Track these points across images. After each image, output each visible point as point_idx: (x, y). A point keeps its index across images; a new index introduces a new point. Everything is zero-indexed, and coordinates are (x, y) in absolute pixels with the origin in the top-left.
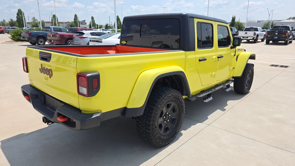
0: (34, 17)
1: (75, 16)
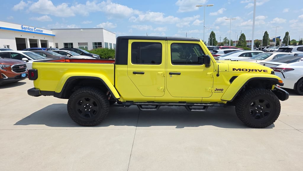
0: (226, 38)
1: (265, 33)
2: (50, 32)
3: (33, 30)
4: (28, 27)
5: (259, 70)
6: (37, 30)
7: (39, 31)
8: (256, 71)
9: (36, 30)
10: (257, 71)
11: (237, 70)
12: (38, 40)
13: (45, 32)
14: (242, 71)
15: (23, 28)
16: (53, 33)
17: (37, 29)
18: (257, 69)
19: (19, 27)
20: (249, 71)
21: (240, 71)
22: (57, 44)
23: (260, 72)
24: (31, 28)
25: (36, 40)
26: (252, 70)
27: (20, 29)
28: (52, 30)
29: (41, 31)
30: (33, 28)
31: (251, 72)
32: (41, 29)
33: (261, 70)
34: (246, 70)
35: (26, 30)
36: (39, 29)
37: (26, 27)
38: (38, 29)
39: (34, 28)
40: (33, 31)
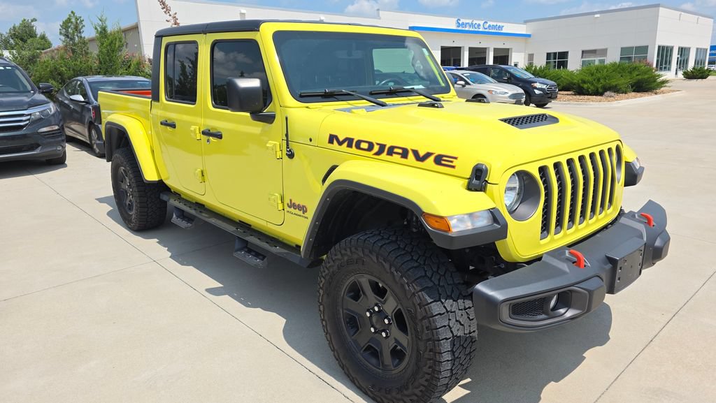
2: (521, 29)
3: (482, 26)
4: (470, 21)
5: (416, 153)
6: (489, 26)
7: (494, 27)
8: (404, 154)
9: (486, 26)
10: (411, 155)
11: (340, 143)
12: (489, 48)
13: (508, 28)
14: (354, 150)
15: (459, 25)
16: (526, 31)
17: (489, 23)
18: (409, 148)
19: (450, 24)
20: (378, 153)
21: (349, 150)
22: (531, 57)
23: (419, 164)
24: (478, 22)
25: (484, 50)
26: (391, 151)
27: (454, 27)
28: (526, 22)
29: (499, 27)
30: (481, 23)
31: (384, 156)
32: (499, 24)
33: (428, 155)
34: (371, 146)
35: (467, 29)
36: (495, 24)
37: (467, 21)
38: (492, 23)
39: (483, 22)
40: (481, 30)
